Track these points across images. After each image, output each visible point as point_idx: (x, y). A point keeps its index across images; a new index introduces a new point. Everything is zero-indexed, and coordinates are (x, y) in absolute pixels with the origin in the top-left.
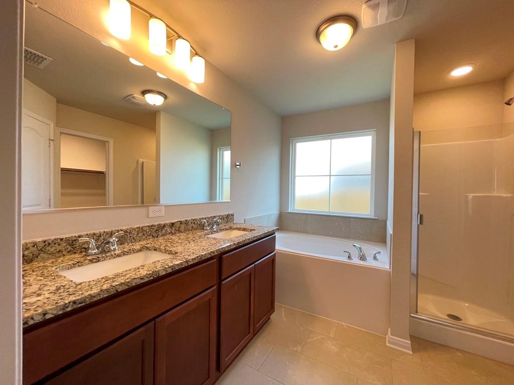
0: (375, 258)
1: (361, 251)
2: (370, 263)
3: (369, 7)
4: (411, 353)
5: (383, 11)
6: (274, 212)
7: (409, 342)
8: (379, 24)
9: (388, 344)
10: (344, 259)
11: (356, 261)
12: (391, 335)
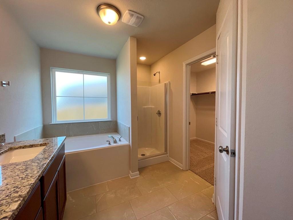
0: (120, 140)
1: (114, 138)
2: (119, 144)
3: (130, 13)
4: (139, 176)
5: (133, 20)
6: (39, 126)
7: (138, 172)
8: (129, 24)
9: (131, 178)
10: (107, 145)
11: (113, 145)
12: (132, 173)
